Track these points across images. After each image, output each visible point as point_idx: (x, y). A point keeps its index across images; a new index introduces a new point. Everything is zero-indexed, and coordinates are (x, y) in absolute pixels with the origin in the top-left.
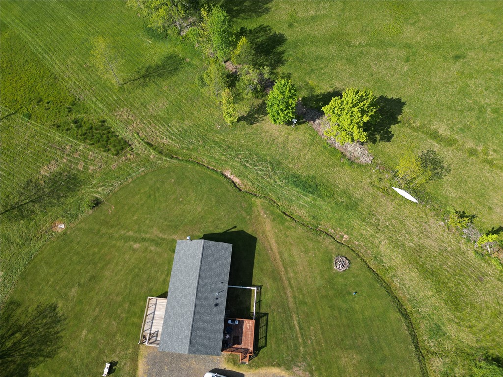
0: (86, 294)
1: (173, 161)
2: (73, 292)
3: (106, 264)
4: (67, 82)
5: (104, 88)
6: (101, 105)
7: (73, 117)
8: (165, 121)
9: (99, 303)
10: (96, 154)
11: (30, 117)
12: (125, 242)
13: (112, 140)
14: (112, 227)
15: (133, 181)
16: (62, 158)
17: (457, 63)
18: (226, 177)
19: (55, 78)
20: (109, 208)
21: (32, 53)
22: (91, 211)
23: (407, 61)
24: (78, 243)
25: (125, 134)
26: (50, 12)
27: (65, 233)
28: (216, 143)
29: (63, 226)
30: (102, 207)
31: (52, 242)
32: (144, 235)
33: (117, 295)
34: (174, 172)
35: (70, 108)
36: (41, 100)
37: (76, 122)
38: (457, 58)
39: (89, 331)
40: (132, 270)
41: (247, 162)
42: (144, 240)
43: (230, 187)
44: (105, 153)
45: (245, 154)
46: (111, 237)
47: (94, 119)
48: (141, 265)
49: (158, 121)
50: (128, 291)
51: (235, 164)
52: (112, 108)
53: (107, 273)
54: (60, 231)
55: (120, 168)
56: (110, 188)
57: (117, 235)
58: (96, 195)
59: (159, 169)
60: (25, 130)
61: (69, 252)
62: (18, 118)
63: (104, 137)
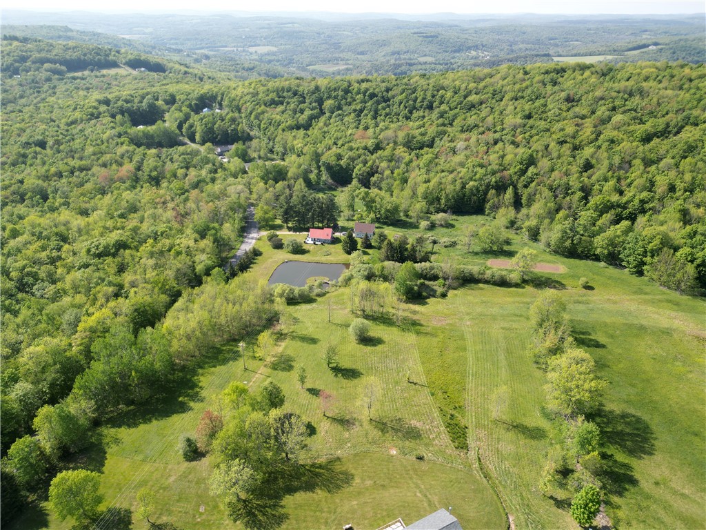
0: (373, 489)
1: (484, 479)
2: (369, 483)
3: (396, 487)
4: (468, 396)
5: (484, 413)
6: (474, 420)
7: (453, 412)
8: (502, 458)
9: (374, 498)
10: (445, 438)
11: (433, 395)
12: (416, 487)
13: (461, 439)
14: (417, 475)
15: (451, 467)
16: (428, 424)
18: (508, 518)
19: (464, 389)
20: (424, 466)
21: (465, 370)
22: (414, 459)
24: (394, 466)
25: (471, 442)
26: (496, 360)
27: (392, 456)
28: (522, 495)
29: (395, 453)
30: (422, 462)
31: (383, 454)
32: (428, 494)
33: (386, 505)
34: (478, 484)
35: (456, 407)
36: (446, 393)
37: (452, 415)
39: (357, 504)
40: (404, 502)
42: (425, 496)
43: (504, 525)
44: (451, 442)
45: (535, 519)
46: (411, 478)
47: (463, 423)
48: (411, 505)
49: (498, 453)
50: (392, 508)
51: (522, 517)
52: (478, 426)
53: (392, 491)
54: (391, 453)
55: (451, 455)
56: (435, 459)
57: (415, 480)
58: (425, 455)
59: (472, 475)
60: (424, 397)
61: (386, 466)
62: (426, 391)
63: (458, 434)
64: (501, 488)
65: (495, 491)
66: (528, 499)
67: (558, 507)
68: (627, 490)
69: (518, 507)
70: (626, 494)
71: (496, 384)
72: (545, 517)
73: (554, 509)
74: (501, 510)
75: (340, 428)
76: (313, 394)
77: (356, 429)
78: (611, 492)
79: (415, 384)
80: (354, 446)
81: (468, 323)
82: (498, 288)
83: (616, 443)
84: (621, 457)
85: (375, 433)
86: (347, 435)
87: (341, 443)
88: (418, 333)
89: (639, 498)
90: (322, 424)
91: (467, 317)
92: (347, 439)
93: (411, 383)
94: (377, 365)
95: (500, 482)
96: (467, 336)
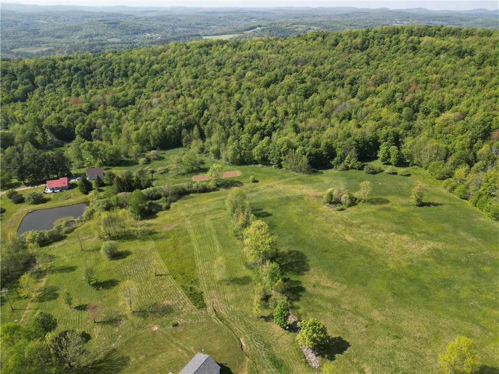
0: (146, 360)
1: (221, 322)
2: (142, 358)
3: (163, 352)
4: (199, 271)
5: (212, 279)
6: (206, 286)
7: (191, 286)
8: (228, 303)
9: (148, 367)
10: (190, 305)
11: (175, 279)
12: (177, 346)
13: (200, 301)
14: (176, 338)
15: (198, 323)
16: (176, 300)
17: (395, 340)
18: (240, 341)
19: (195, 268)
20: (180, 330)
21: (193, 255)
22: (172, 327)
23: (366, 327)
24: (158, 338)
25: (207, 301)
26: (211, 242)
27: (155, 332)
28: (245, 323)
29: (157, 328)
30: (178, 328)
31: (148, 333)
32: (186, 347)
33: (158, 367)
34: (218, 327)
35: (192, 282)
36: (184, 274)
37: (191, 288)
38: (396, 337)
40: (171, 360)
41: (254, 338)
42: (185, 349)
43: (239, 346)
44: (194, 306)
45: (256, 334)
46: (172, 341)
47: (199, 290)
48: (176, 360)
49: (225, 302)
50: (163, 368)
51: (248, 336)
52: (209, 289)
53: (160, 356)
54: (154, 330)
55: (196, 315)
56: (186, 321)
57: (175, 342)
58: (178, 322)
59: (212, 323)
60: (169, 283)
61: (152, 340)
62: (170, 277)
63: (198, 299)
64: (232, 324)
65: (229, 327)
66: (249, 323)
67: (267, 321)
68: (300, 296)
69: (244, 331)
70: (301, 298)
71: (214, 257)
72: (261, 330)
73: (265, 323)
74: (235, 337)
75: (110, 327)
76: (82, 310)
77: (124, 323)
78: (293, 300)
79: (161, 275)
80: (125, 336)
81: (189, 222)
82: (203, 194)
83: (289, 270)
84: (293, 278)
85: (139, 320)
86: (117, 330)
87: (113, 338)
88: (155, 239)
89: (307, 298)
90: (95, 329)
91: (187, 219)
92: (118, 332)
93: (158, 275)
94: (129, 271)
95: (231, 320)
96: (190, 231)
